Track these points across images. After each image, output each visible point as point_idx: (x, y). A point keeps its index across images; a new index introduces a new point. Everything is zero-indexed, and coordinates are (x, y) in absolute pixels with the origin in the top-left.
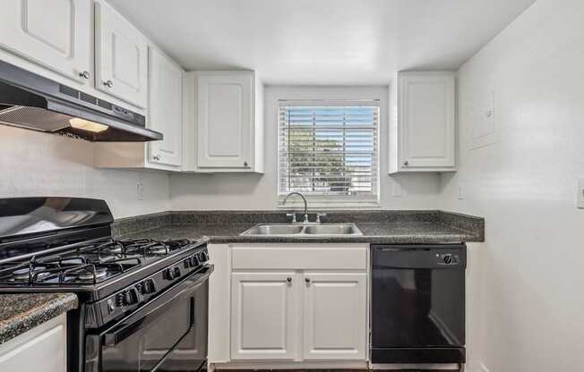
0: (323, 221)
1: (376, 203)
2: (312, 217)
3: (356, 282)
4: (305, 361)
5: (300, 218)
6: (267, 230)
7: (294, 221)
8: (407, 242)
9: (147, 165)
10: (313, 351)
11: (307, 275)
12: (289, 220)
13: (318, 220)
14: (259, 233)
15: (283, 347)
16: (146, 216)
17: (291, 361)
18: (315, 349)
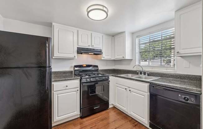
0: (148, 75)
1: (175, 70)
2: (145, 74)
3: (144, 96)
4: (131, 115)
5: (141, 73)
6: (130, 76)
7: (139, 74)
8: (164, 86)
9: (102, 59)
10: (132, 112)
11: (130, 89)
12: (138, 74)
13: (147, 75)
14: (128, 76)
15: (125, 107)
16: (107, 69)
17: (127, 113)
18: (133, 112)
